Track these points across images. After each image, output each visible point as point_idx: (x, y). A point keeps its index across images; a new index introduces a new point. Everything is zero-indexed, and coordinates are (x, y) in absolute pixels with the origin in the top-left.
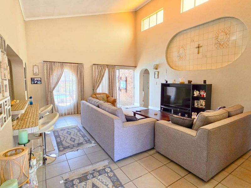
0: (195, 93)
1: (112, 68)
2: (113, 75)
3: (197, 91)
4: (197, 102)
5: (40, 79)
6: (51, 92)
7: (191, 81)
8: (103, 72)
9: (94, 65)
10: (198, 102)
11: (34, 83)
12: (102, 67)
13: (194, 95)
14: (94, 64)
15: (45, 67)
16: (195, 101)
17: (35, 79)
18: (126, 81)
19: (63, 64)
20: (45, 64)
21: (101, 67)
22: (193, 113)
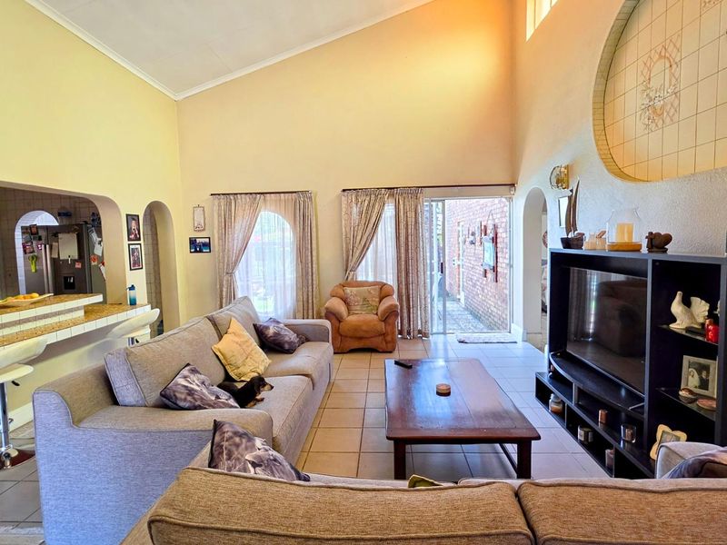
0: (676, 307)
1: (408, 196)
2: (411, 221)
3: (696, 301)
4: (702, 369)
5: (207, 240)
6: (231, 274)
7: (668, 239)
8: (376, 211)
9: (346, 193)
10: (707, 368)
11: (196, 251)
12: (373, 196)
13: (674, 320)
14: (344, 190)
15: (216, 208)
16: (687, 359)
17: (198, 240)
18: (495, 240)
19: (256, 198)
20: (216, 202)
21: (369, 198)
22: (662, 428)
